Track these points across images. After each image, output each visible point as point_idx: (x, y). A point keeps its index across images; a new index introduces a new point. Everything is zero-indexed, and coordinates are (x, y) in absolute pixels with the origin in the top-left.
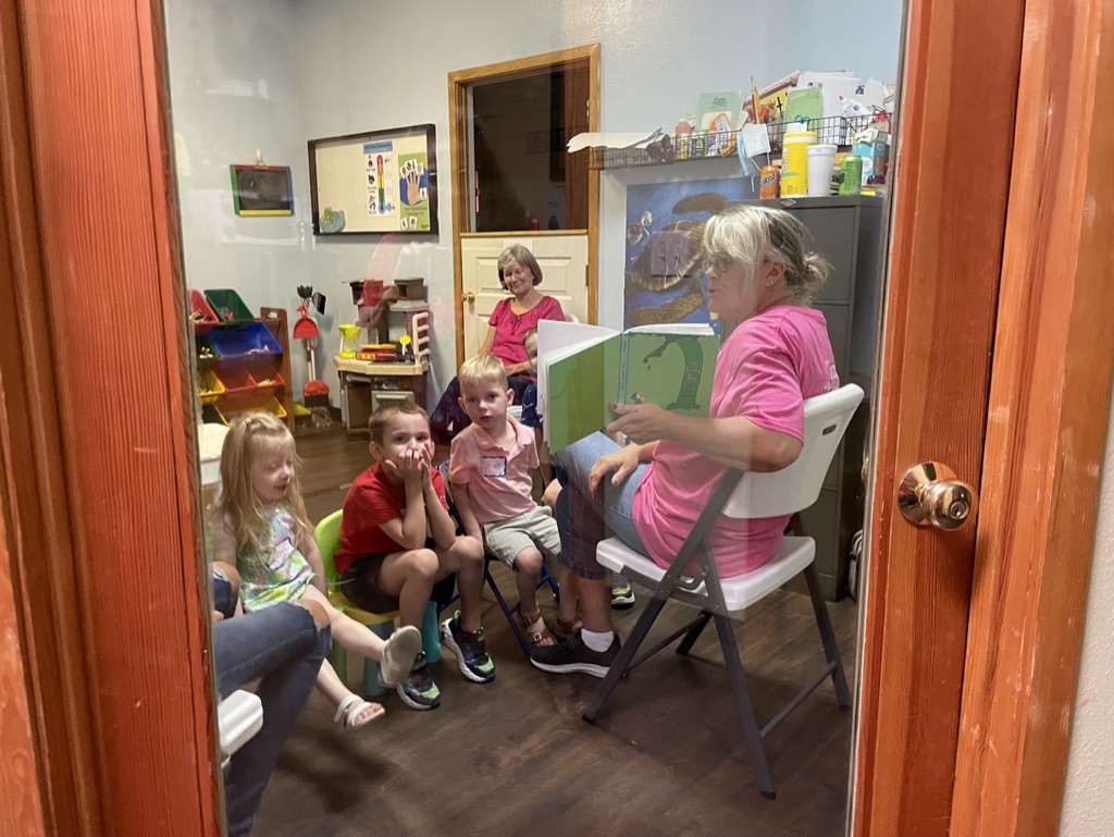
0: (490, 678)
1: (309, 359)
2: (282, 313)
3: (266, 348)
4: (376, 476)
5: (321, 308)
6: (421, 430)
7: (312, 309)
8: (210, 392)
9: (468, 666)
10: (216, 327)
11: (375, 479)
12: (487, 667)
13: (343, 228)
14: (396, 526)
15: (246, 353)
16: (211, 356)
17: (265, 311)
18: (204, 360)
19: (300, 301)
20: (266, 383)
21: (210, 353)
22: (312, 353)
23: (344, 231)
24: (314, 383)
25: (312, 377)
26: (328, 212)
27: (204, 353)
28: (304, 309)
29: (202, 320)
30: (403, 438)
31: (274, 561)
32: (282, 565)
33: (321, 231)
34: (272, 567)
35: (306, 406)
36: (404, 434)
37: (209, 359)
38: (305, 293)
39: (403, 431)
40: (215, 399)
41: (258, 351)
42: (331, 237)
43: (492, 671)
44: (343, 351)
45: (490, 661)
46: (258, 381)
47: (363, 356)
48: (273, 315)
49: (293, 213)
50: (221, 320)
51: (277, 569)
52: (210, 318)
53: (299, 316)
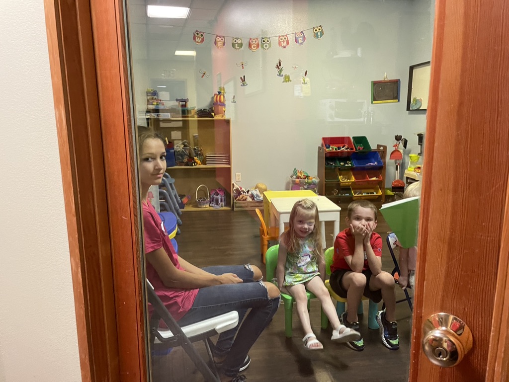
0: (395, 348)
1: (397, 169)
2: (385, 147)
3: (376, 163)
4: (346, 233)
5: (405, 146)
6: (369, 216)
7: (401, 145)
8: (349, 181)
9: (385, 337)
10: (354, 152)
11: (345, 235)
12: (395, 342)
13: (420, 107)
14: (349, 258)
15: (367, 165)
16: (350, 165)
17: (379, 146)
18: (347, 167)
19: (396, 142)
20: (374, 179)
21: (350, 164)
22: (399, 166)
23: (421, 109)
24: (398, 181)
25: (397, 178)
26: (415, 99)
27: (347, 164)
28: (396, 146)
29: (349, 150)
30: (359, 218)
31: (300, 262)
32: (303, 266)
33: (411, 109)
34: (299, 265)
35: (393, 191)
36: (360, 216)
37: (350, 166)
38: (398, 138)
39: (359, 215)
40: (350, 183)
41: (372, 164)
42: (415, 112)
43: (396, 345)
44: (410, 167)
45: (398, 339)
46: (370, 178)
47: (417, 170)
48: (382, 148)
49: (399, 101)
50: (356, 150)
51: (300, 266)
52: (352, 149)
53: (394, 149)
